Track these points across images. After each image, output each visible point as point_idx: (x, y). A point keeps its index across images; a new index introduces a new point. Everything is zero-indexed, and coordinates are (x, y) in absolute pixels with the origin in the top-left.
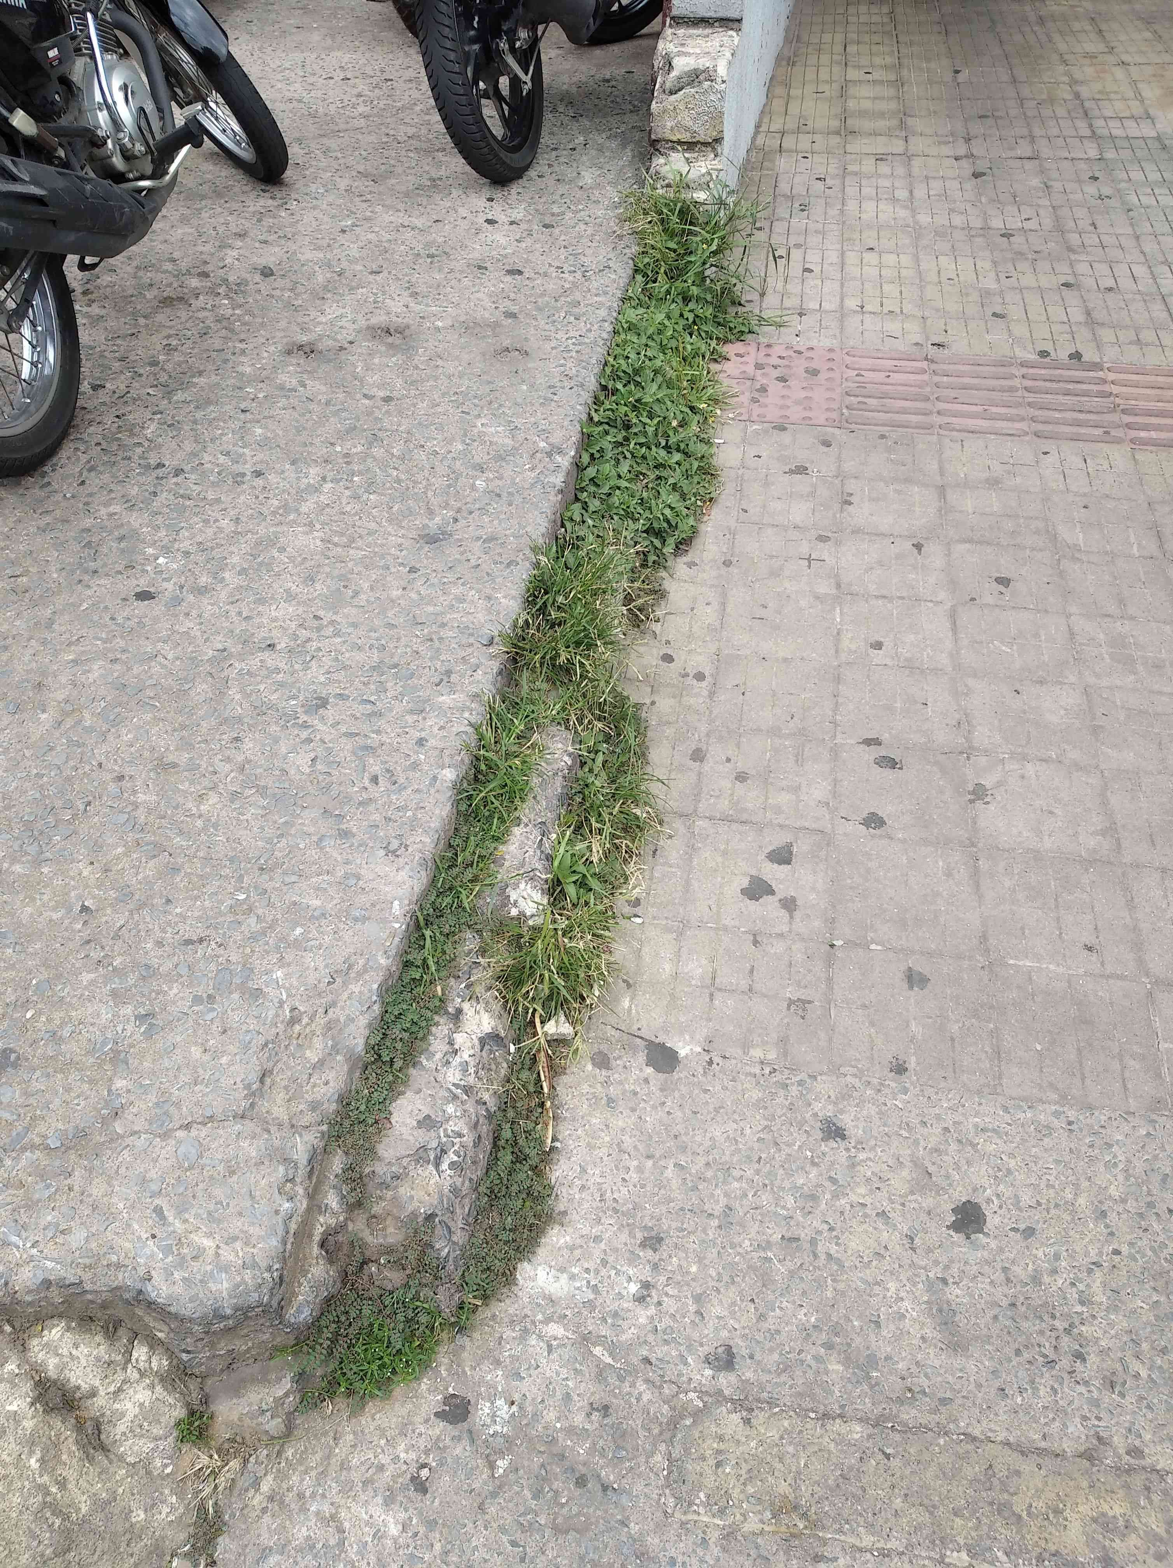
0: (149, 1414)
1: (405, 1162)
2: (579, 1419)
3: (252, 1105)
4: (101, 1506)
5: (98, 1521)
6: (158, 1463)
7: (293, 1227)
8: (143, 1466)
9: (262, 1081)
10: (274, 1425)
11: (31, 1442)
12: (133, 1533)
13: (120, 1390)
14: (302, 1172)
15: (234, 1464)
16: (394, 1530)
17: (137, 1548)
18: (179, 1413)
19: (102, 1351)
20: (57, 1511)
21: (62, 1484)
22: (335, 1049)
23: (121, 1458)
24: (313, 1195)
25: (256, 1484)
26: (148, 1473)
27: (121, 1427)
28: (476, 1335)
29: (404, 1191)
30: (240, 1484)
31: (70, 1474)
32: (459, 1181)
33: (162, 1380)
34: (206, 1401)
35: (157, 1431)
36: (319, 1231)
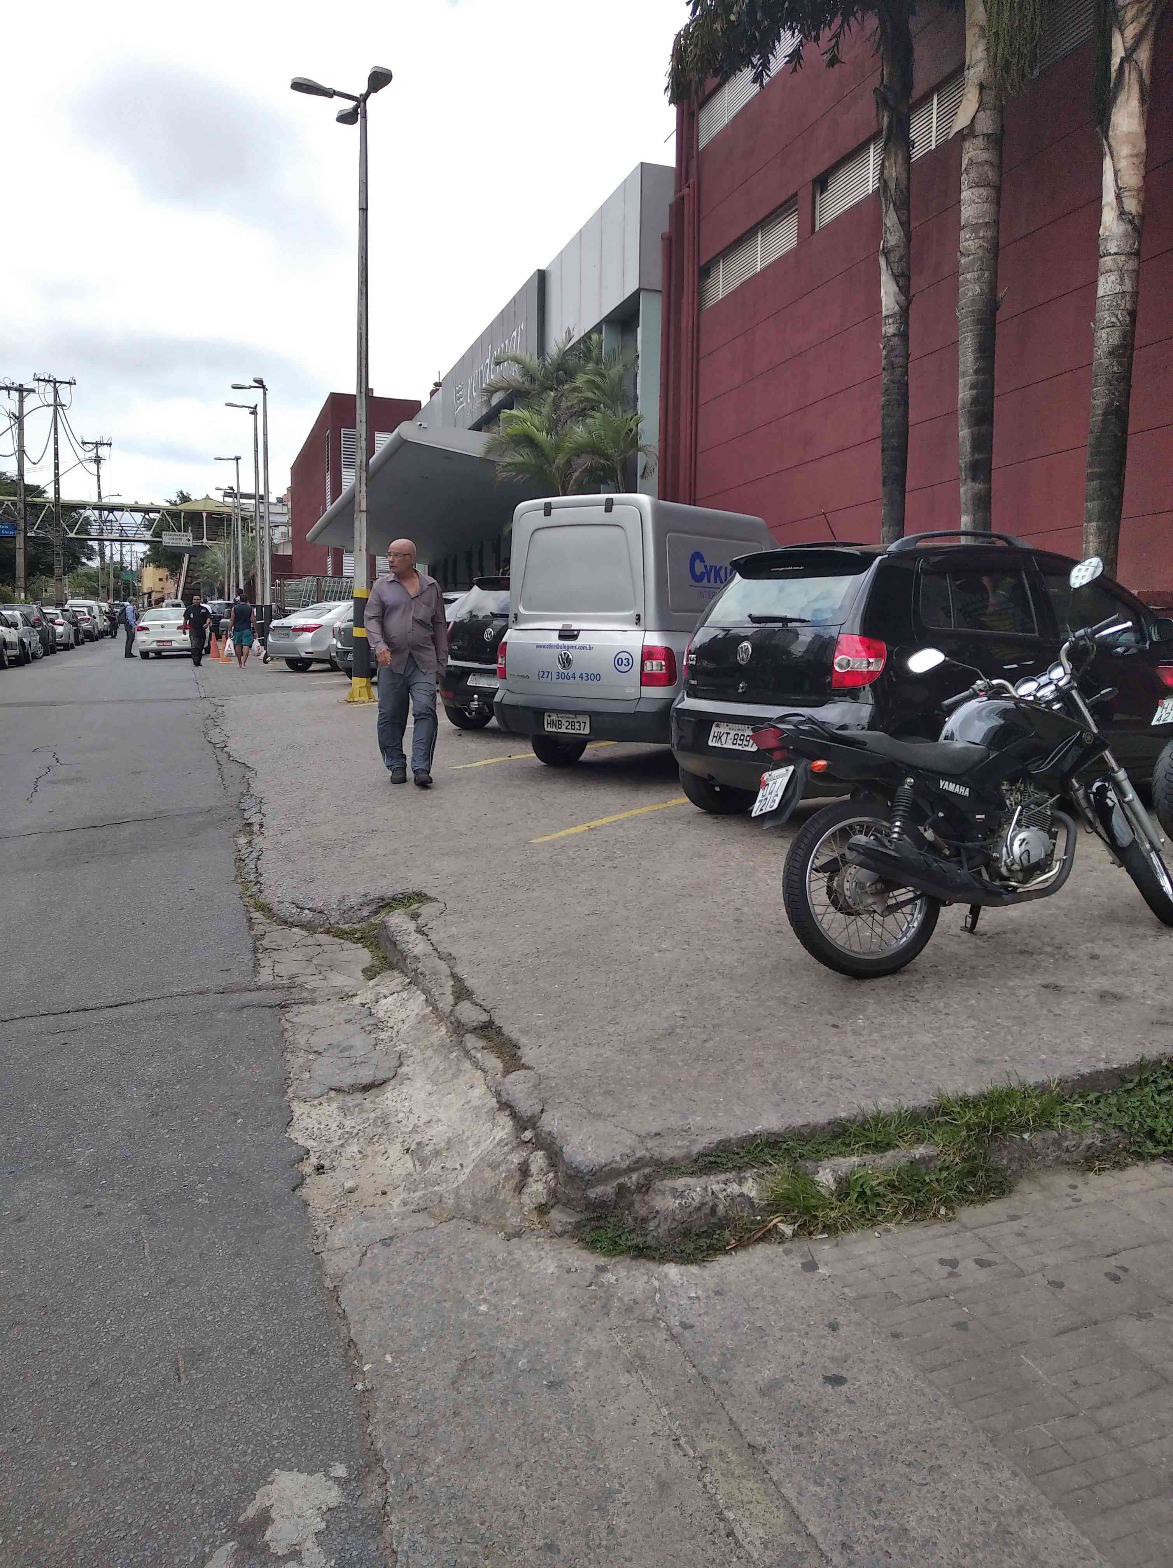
0: (537, 1193)
1: (667, 1188)
2: (626, 1299)
3: (645, 1137)
4: (504, 1202)
5: (500, 1204)
6: (526, 1209)
7: (614, 1166)
8: (522, 1205)
9: (656, 1134)
10: (559, 1229)
11: (509, 1170)
12: (503, 1216)
13: (537, 1181)
14: (633, 1158)
15: (540, 1226)
16: (549, 1271)
17: (500, 1220)
18: (543, 1202)
19: (544, 1165)
20: (495, 1191)
21: (504, 1187)
22: (688, 1147)
23: (520, 1198)
24: (630, 1170)
25: (538, 1237)
26: (521, 1209)
27: (529, 1190)
28: (634, 1263)
29: (659, 1198)
30: (535, 1232)
31: (507, 1188)
32: (677, 1212)
33: (549, 1190)
34: (552, 1207)
35: (534, 1200)
36: (621, 1180)
